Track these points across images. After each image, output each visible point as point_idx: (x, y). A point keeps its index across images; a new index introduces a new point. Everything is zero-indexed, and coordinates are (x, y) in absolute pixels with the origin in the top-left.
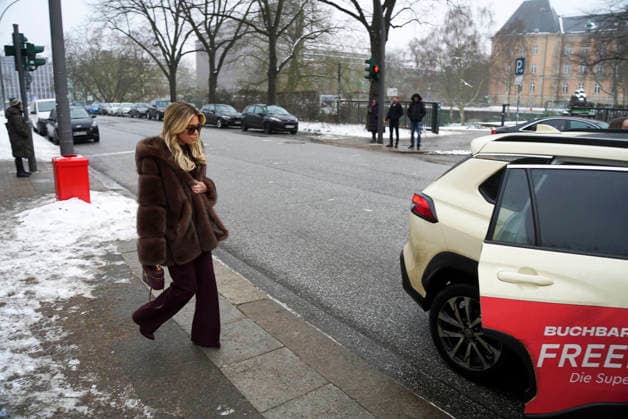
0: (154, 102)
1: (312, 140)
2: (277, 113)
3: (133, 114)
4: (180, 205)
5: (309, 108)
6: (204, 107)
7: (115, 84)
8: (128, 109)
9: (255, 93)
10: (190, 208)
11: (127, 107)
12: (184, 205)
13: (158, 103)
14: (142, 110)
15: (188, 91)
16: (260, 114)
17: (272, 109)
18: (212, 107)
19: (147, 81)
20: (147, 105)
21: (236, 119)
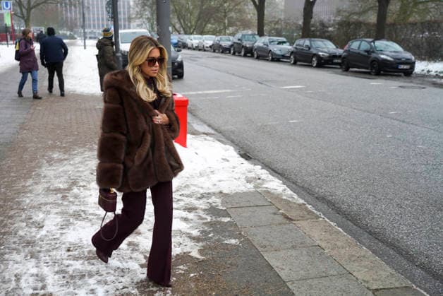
0: (239, 35)
1: (435, 84)
2: (389, 49)
3: (217, 48)
4: (141, 134)
5: (429, 43)
6: (298, 42)
7: (196, 13)
8: (209, 43)
9: (358, 24)
10: (149, 137)
11: (208, 40)
12: (144, 134)
13: (244, 36)
14: (226, 44)
15: (277, 23)
16: (367, 51)
17: (380, 44)
18: (307, 42)
19: (230, 11)
20: (231, 38)
21: (335, 56)
